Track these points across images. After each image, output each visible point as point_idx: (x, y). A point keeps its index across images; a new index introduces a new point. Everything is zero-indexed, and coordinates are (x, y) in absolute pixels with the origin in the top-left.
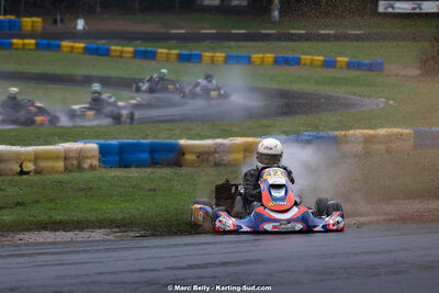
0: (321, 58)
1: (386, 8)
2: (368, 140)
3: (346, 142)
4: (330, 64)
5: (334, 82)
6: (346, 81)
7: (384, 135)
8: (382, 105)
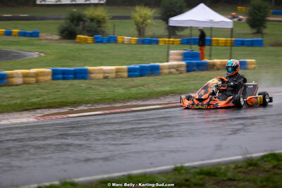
0: (3, 30)
1: (41, 2)
2: (25, 76)
3: (13, 77)
4: (9, 34)
5: (11, 43)
6: (17, 43)
7: (35, 73)
8: (36, 56)
